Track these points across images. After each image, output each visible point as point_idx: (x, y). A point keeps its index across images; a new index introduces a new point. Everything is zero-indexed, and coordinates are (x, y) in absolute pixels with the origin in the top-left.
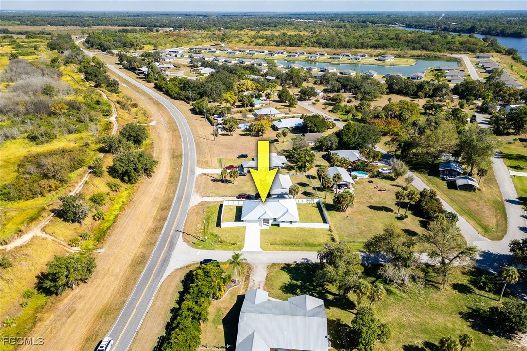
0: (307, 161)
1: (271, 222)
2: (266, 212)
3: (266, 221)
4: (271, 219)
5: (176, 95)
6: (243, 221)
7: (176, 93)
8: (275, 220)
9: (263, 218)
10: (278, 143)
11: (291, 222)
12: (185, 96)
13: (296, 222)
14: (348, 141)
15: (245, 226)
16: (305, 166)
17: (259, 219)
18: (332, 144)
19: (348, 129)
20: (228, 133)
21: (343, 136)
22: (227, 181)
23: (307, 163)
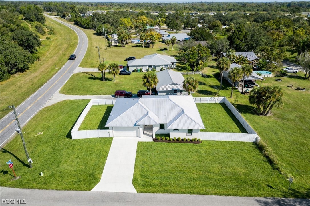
0: (201, 58)
1: (156, 130)
2: (147, 114)
3: (148, 128)
4: (156, 126)
5: (86, 25)
6: (108, 128)
7: (87, 24)
8: (162, 127)
9: (142, 123)
10: (167, 51)
11: (190, 131)
12: (93, 25)
13: (197, 131)
14: (239, 43)
15: (111, 136)
16: (198, 64)
17: (135, 125)
18: (223, 46)
19: (240, 31)
20: (121, 45)
21: (234, 39)
22: (107, 79)
23: (200, 61)
